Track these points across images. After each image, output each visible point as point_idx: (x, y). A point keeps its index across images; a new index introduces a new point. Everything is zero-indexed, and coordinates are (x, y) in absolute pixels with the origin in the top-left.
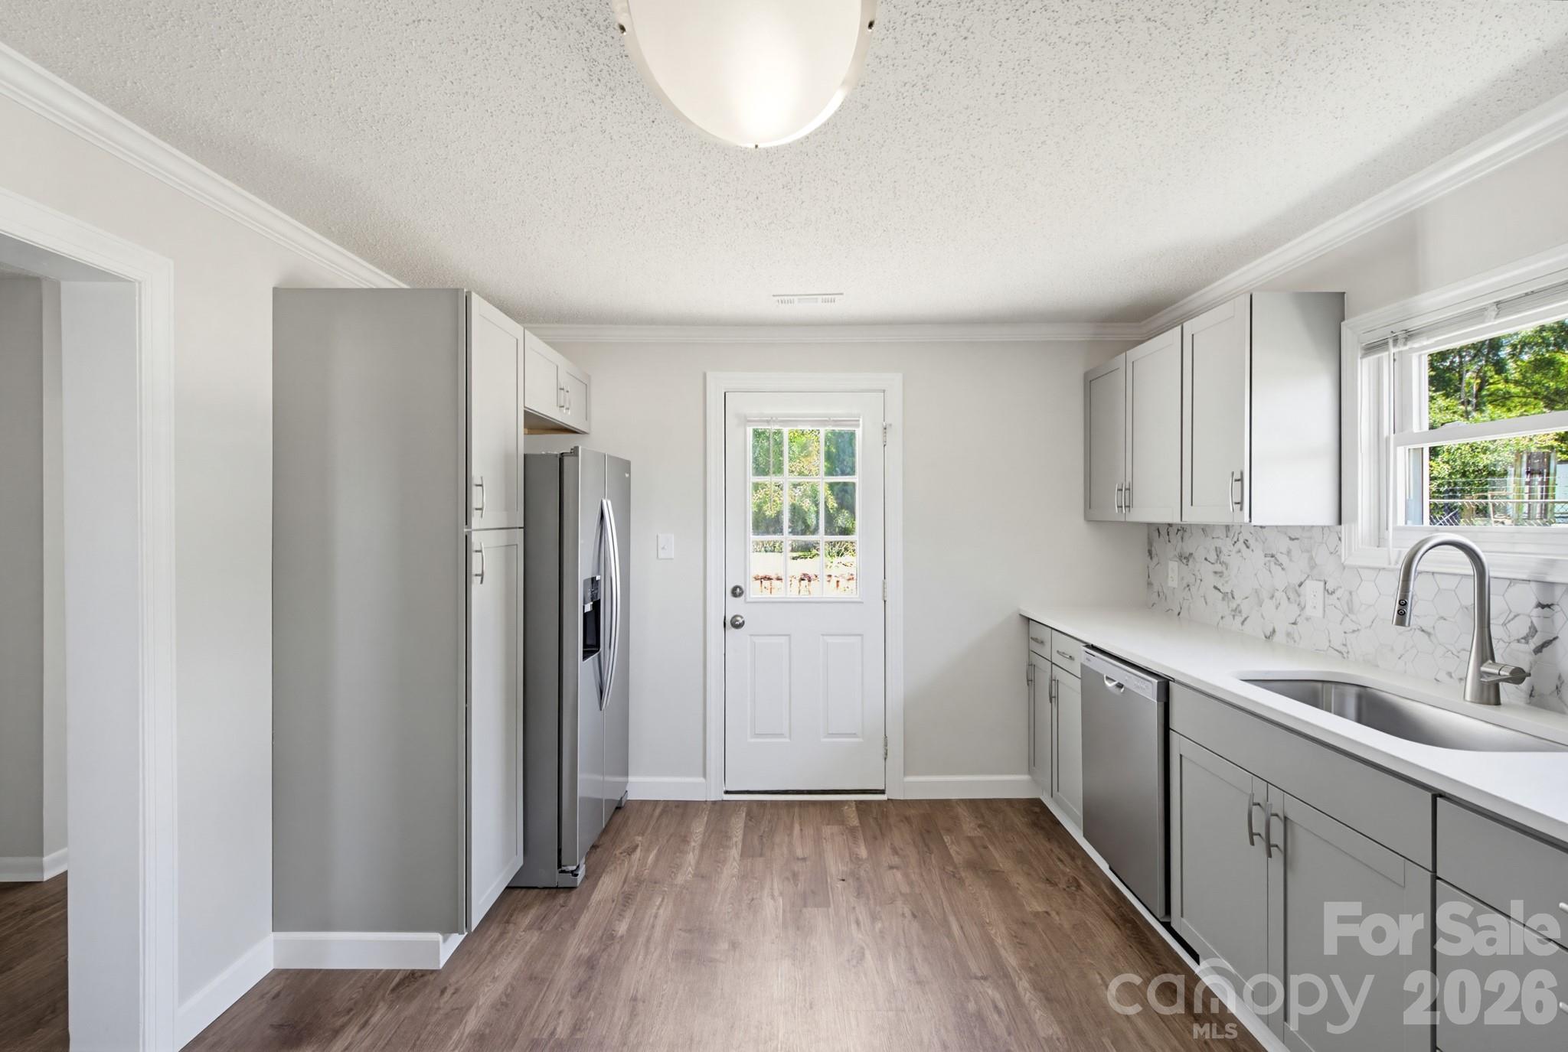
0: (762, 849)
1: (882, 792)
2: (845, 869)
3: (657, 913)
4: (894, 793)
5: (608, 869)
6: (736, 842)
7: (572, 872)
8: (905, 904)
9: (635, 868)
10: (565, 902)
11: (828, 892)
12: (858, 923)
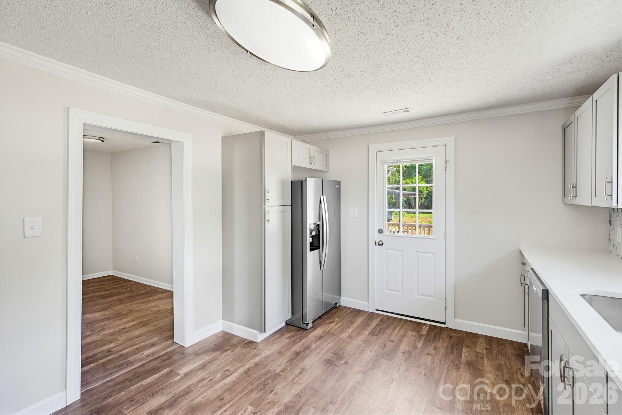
0: (378, 333)
1: (444, 323)
2: (407, 349)
3: (327, 345)
4: (449, 325)
5: (321, 327)
6: (371, 328)
7: (306, 324)
8: (424, 369)
9: (329, 328)
10: (302, 333)
11: (394, 355)
12: (398, 370)
